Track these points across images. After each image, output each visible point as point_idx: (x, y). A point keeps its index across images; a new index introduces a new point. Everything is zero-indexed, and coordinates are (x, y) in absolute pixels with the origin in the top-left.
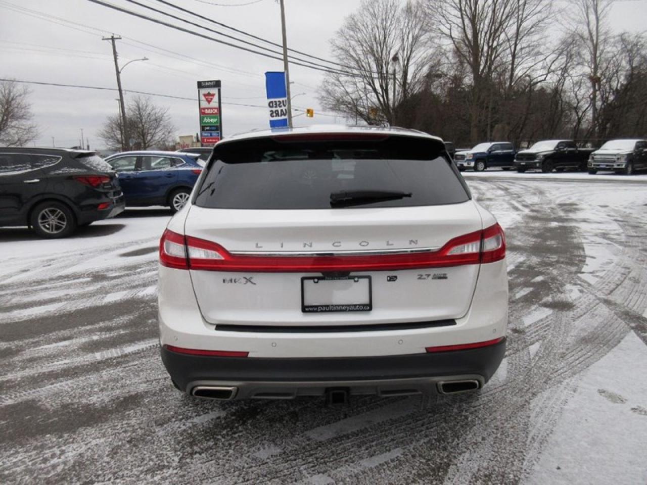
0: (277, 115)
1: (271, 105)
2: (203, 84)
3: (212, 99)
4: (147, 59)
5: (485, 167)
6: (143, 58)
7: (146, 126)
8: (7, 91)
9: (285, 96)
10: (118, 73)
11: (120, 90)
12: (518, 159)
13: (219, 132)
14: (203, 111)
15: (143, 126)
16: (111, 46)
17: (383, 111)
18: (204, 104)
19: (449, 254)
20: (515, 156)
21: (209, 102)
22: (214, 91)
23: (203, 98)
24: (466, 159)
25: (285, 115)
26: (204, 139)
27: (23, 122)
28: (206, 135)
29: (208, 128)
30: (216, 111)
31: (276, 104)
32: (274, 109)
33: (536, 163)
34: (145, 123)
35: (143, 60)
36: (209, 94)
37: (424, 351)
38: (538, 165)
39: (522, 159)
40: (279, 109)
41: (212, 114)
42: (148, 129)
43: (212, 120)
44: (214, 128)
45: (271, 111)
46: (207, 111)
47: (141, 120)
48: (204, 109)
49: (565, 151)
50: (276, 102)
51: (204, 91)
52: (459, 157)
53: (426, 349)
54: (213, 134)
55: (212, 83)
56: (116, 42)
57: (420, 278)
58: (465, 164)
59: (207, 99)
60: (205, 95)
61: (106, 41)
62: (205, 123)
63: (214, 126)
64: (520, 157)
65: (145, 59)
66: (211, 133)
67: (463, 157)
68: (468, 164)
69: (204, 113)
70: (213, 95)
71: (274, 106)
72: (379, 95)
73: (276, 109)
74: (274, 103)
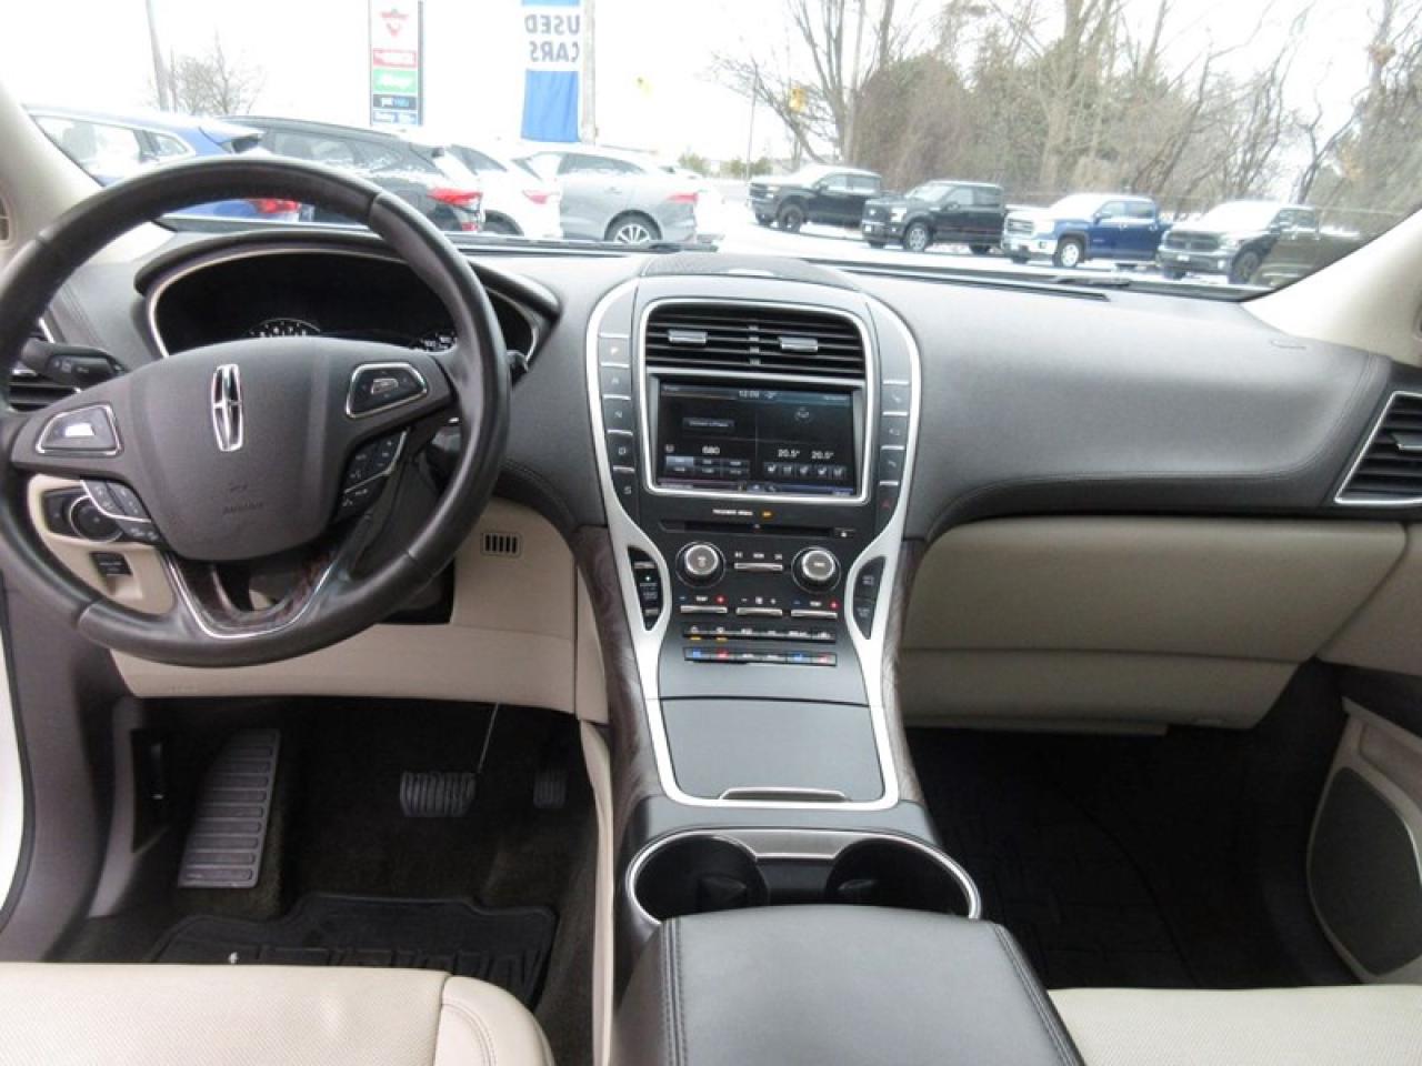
0: (548, 54)
1: (531, 23)
3: (400, 26)
5: (1082, 259)
7: (233, 82)
9: (576, 5)
12: (1170, 243)
13: (416, 112)
14: (378, 55)
15: (226, 81)
17: (826, 94)
18: (382, 39)
20: (1165, 236)
21: (394, 33)
23: (379, 23)
24: (1035, 233)
28: (383, 117)
29: (389, 101)
30: (411, 58)
31: (547, 25)
32: (540, 38)
33: (1216, 259)
34: (231, 73)
36: (394, 15)
38: (1221, 264)
39: (1181, 246)
40: (554, 39)
41: (401, 65)
43: (399, 81)
44: (402, 103)
45: (532, 44)
46: (388, 58)
47: (222, 66)
48: (381, 51)
49: (1290, 234)
50: (547, 18)
52: (1017, 225)
54: (401, 118)
58: (1033, 247)
59: (389, 26)
60: (384, 16)
62: (382, 87)
63: (405, 98)
64: (1175, 239)
66: (396, 114)
67: (1027, 227)
68: (1040, 245)
69: (379, 62)
70: (405, 17)
71: (541, 28)
72: (818, 50)
73: (546, 38)
74: (540, 21)
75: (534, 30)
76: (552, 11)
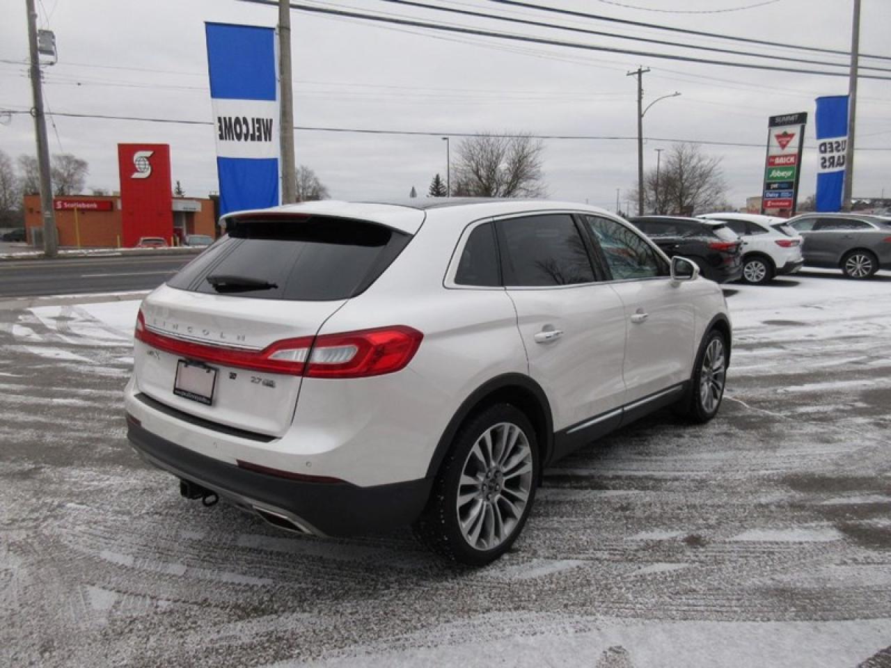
0: (832, 164)
1: (823, 148)
2: (778, 120)
3: (788, 142)
4: (679, 94)
6: (674, 93)
7: (687, 184)
8: (520, 148)
9: (845, 134)
10: (641, 116)
11: (640, 140)
13: (793, 190)
14: (772, 160)
15: (682, 184)
16: (637, 82)
18: (776, 150)
19: (271, 357)
21: (783, 146)
22: (795, 129)
23: (774, 142)
25: (841, 165)
26: (767, 201)
27: (532, 182)
28: (771, 195)
29: (776, 186)
30: (792, 159)
31: (831, 147)
32: (828, 155)
34: (686, 180)
35: (674, 95)
36: (785, 135)
37: (236, 463)
40: (836, 154)
41: (786, 164)
42: (688, 188)
43: (783, 174)
45: (824, 158)
46: (777, 161)
47: (681, 176)
48: (774, 157)
50: (831, 144)
51: (779, 130)
53: (238, 461)
54: (782, 194)
55: (792, 118)
56: (643, 75)
57: (253, 381)
59: (780, 143)
60: (778, 137)
61: (631, 76)
62: (773, 178)
63: (787, 183)
65: (677, 94)
69: (773, 163)
70: (792, 136)
71: (828, 150)
73: (831, 155)
74: (828, 146)
75: (825, 151)
76: (833, 140)
